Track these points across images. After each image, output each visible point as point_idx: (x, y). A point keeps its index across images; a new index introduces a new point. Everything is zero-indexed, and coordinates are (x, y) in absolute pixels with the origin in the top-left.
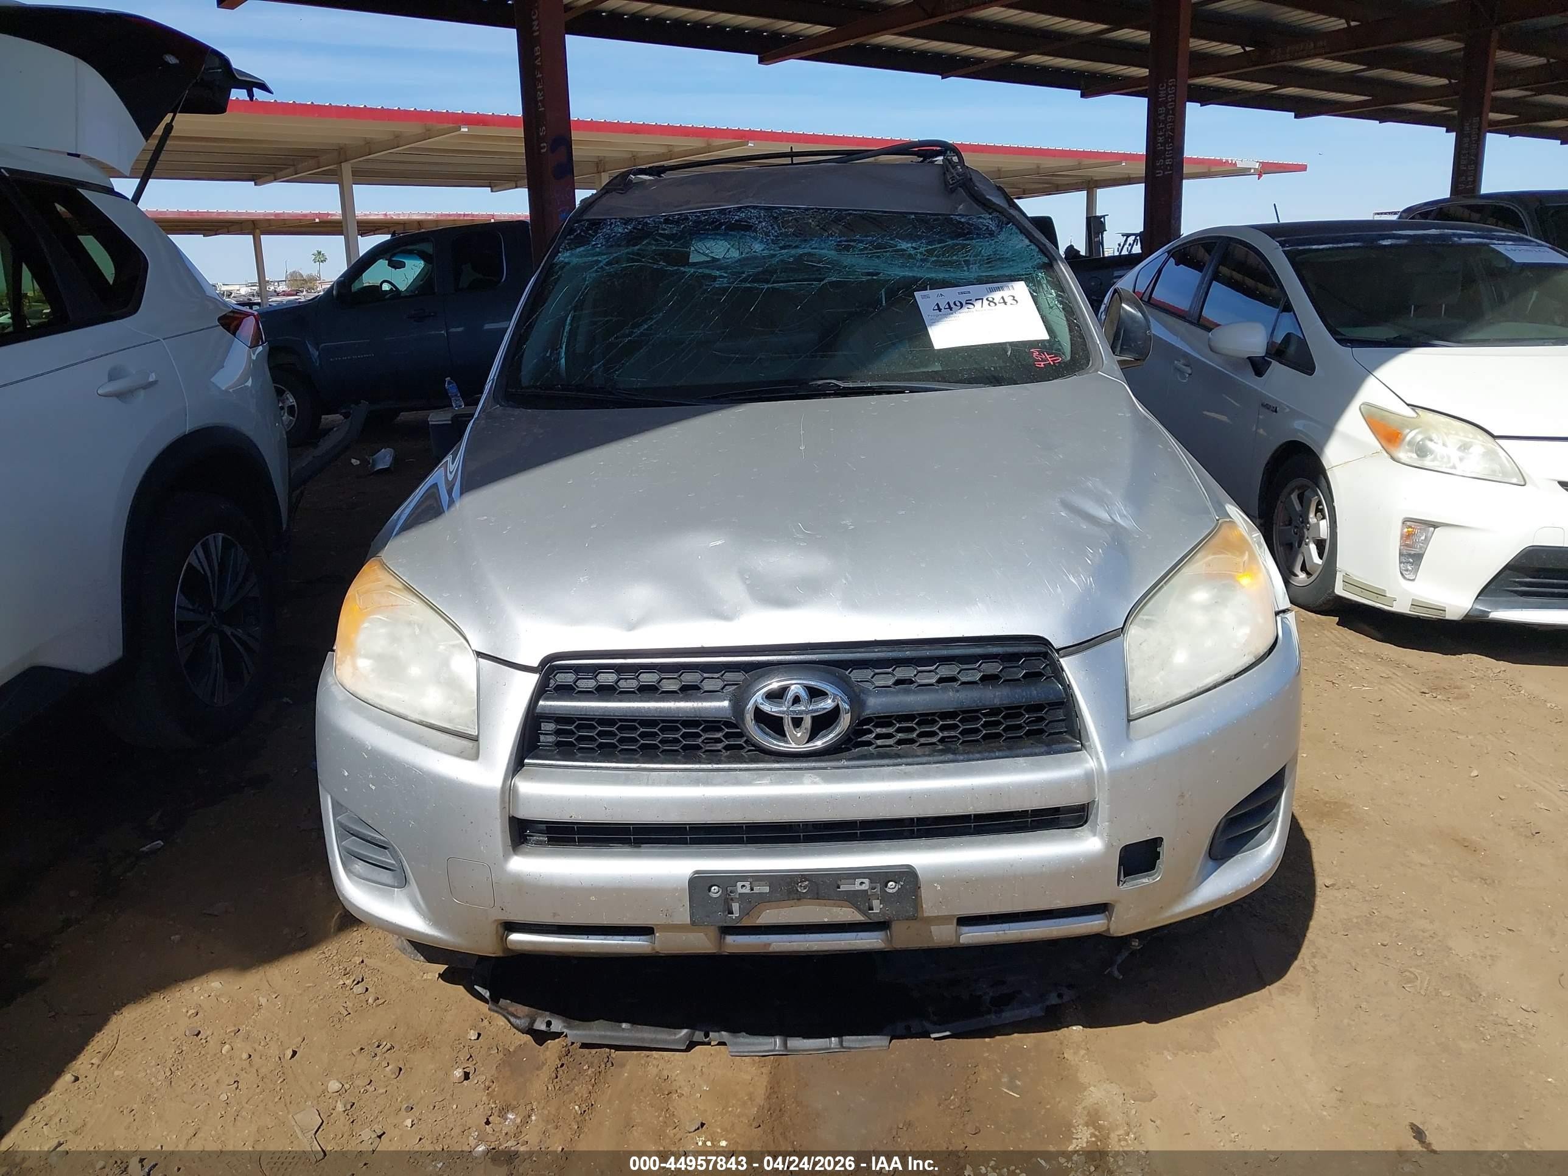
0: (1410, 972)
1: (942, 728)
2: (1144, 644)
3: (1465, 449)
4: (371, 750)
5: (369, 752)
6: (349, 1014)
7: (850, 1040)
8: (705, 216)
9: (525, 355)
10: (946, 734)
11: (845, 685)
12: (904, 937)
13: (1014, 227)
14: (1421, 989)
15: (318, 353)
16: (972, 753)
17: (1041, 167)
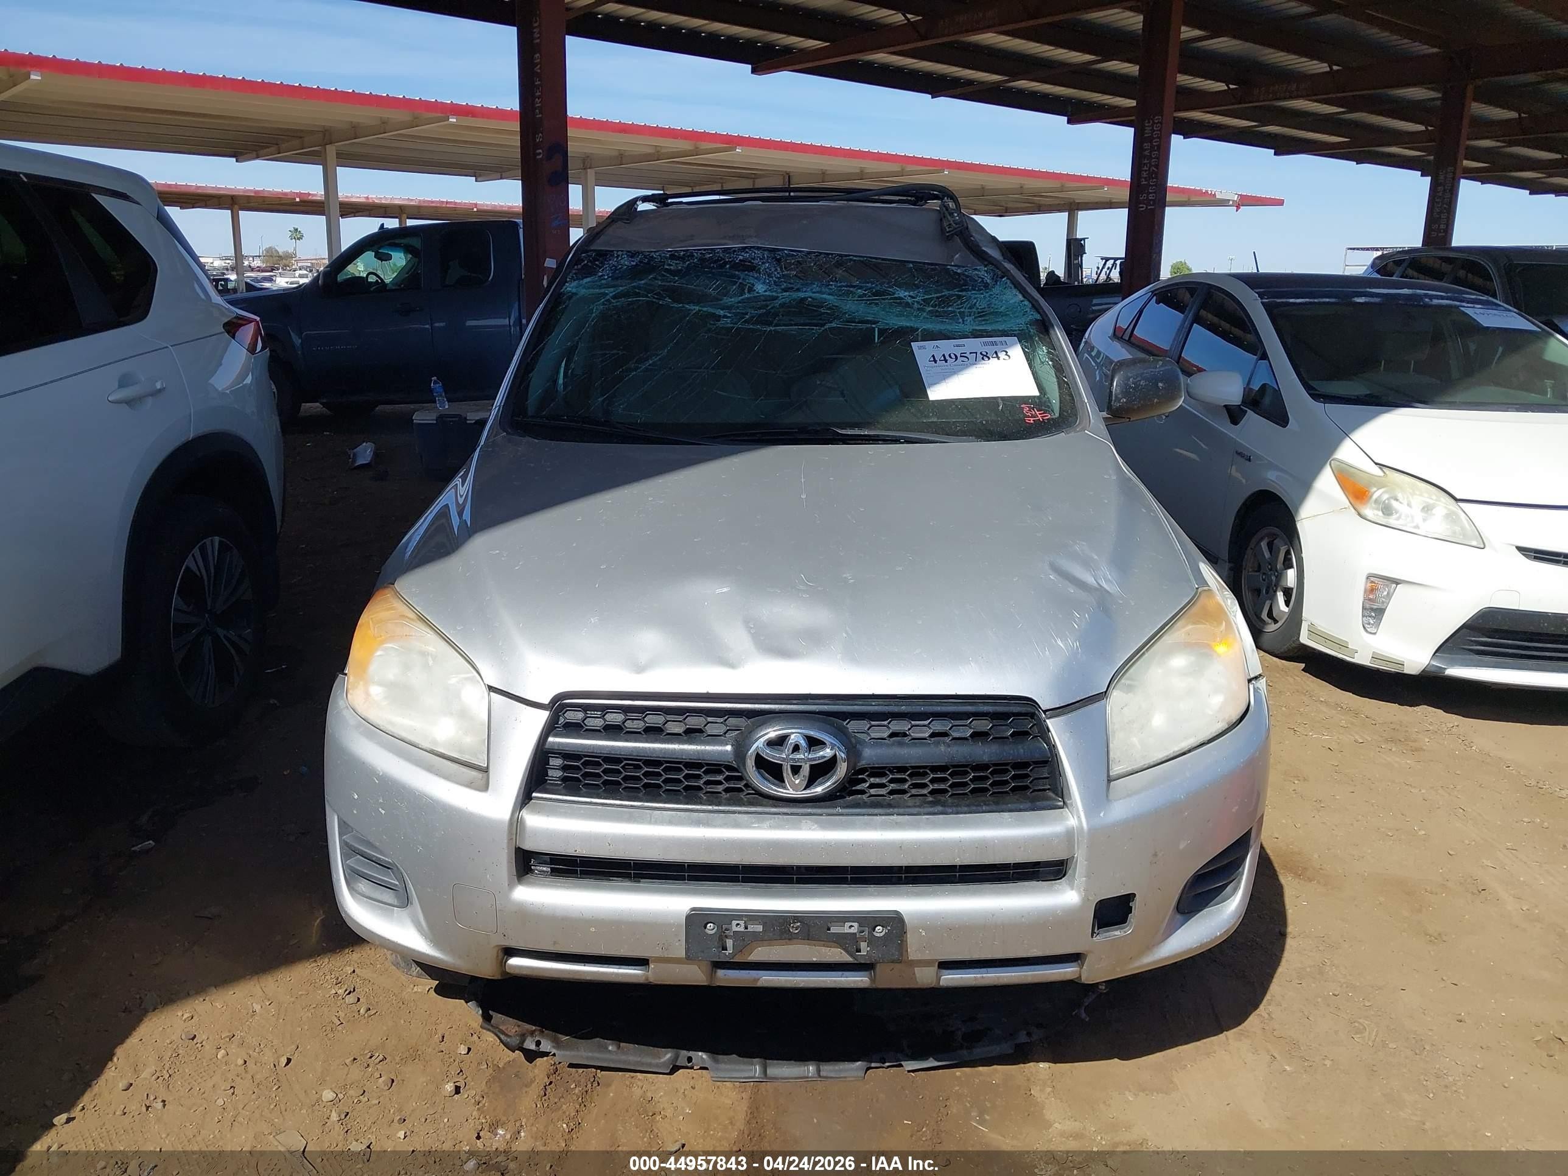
0: (1359, 1022)
1: (933, 781)
2: (1125, 709)
3: (1428, 510)
4: (382, 775)
5: (380, 778)
6: (342, 1023)
7: (828, 1069)
8: (710, 254)
9: (531, 384)
10: (936, 786)
11: (843, 736)
12: (889, 978)
13: (1008, 281)
14: (1369, 1040)
15: (300, 341)
16: (960, 806)
17: (1025, 187)
